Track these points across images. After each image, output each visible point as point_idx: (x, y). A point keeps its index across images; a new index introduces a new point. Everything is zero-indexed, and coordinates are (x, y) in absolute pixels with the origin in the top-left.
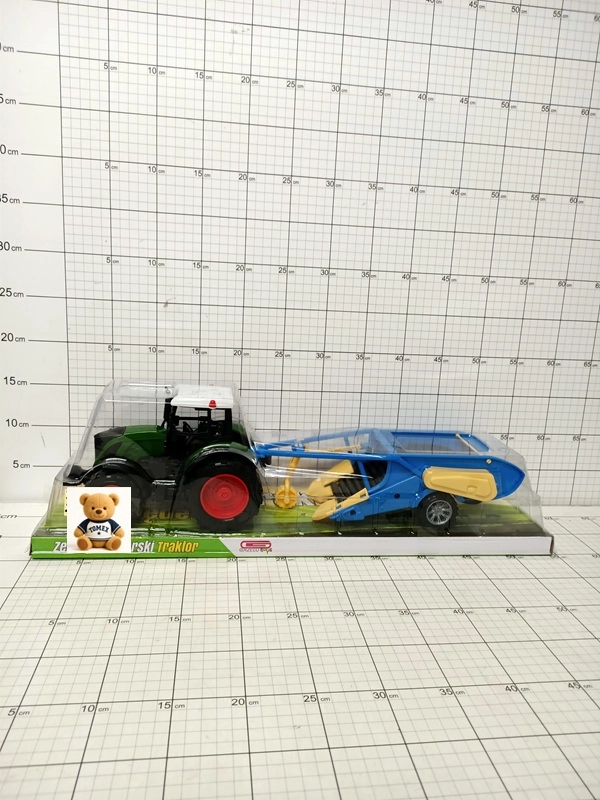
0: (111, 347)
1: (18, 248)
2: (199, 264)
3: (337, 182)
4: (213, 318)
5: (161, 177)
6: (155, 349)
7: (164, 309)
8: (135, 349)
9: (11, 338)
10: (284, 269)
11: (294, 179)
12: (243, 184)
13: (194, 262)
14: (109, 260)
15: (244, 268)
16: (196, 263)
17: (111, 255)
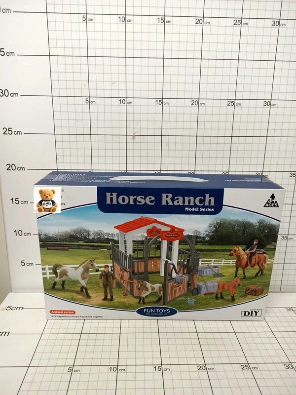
1: (16, 94)
2: (161, 101)
3: (282, 22)
4: (172, 147)
5: (129, 25)
7: (132, 140)
9: (14, 169)
10: (232, 103)
11: (244, 21)
12: (199, 27)
13: (156, 99)
14: (88, 101)
15: (198, 103)
16: (158, 100)
17: (89, 97)
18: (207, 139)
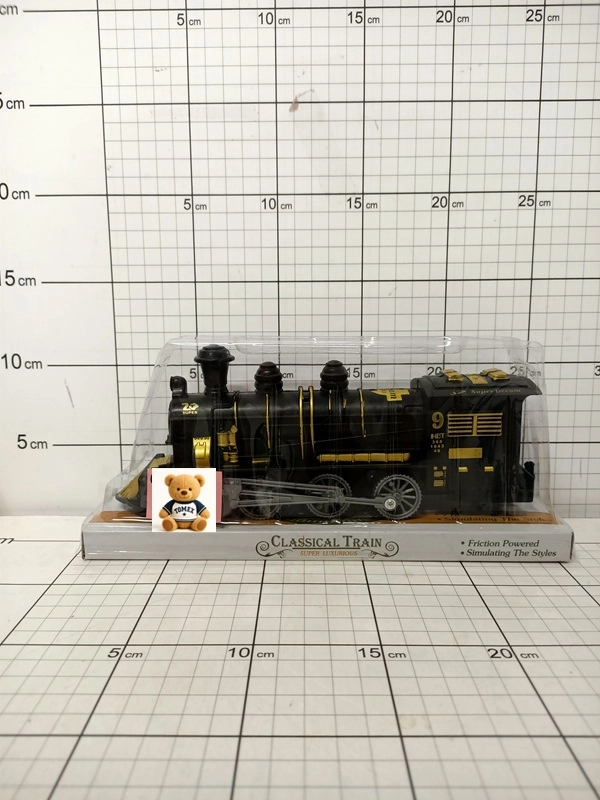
0: (189, 201)
2: (360, 15)
4: (390, 130)
6: (273, 202)
7: (290, 116)
8: (235, 203)
13: (349, 11)
14: (182, 20)
15: (453, 16)
16: (354, 11)
17: (186, 9)
18: (479, 109)
